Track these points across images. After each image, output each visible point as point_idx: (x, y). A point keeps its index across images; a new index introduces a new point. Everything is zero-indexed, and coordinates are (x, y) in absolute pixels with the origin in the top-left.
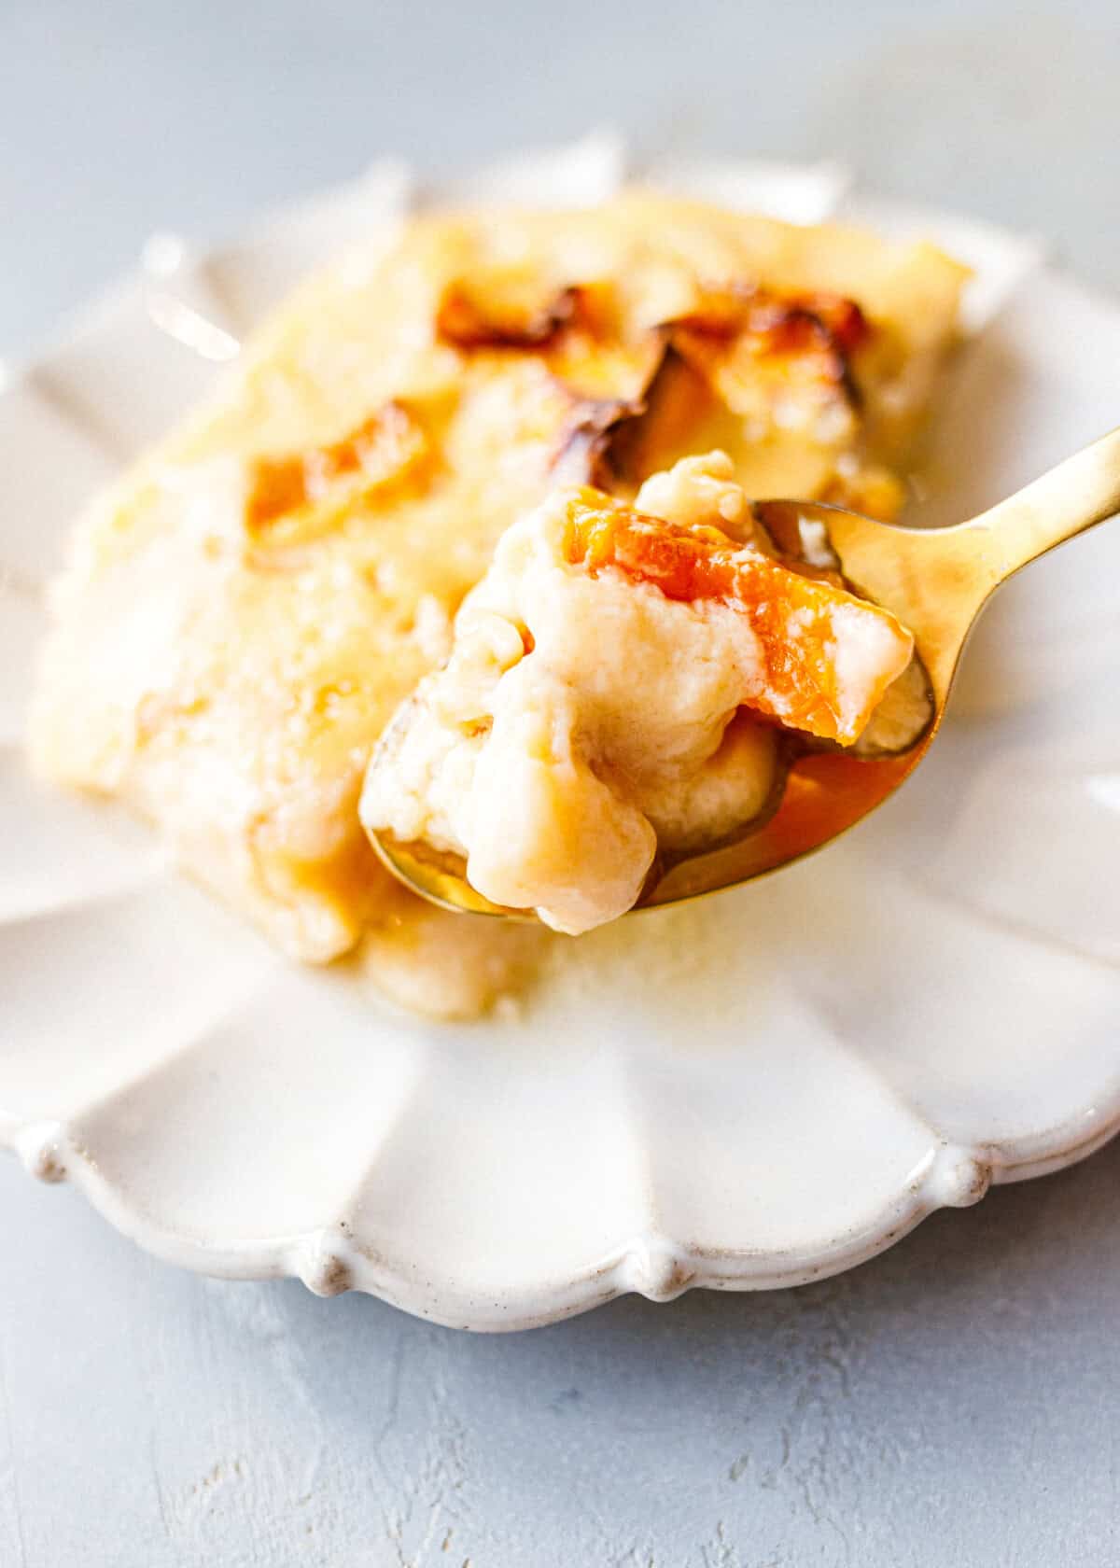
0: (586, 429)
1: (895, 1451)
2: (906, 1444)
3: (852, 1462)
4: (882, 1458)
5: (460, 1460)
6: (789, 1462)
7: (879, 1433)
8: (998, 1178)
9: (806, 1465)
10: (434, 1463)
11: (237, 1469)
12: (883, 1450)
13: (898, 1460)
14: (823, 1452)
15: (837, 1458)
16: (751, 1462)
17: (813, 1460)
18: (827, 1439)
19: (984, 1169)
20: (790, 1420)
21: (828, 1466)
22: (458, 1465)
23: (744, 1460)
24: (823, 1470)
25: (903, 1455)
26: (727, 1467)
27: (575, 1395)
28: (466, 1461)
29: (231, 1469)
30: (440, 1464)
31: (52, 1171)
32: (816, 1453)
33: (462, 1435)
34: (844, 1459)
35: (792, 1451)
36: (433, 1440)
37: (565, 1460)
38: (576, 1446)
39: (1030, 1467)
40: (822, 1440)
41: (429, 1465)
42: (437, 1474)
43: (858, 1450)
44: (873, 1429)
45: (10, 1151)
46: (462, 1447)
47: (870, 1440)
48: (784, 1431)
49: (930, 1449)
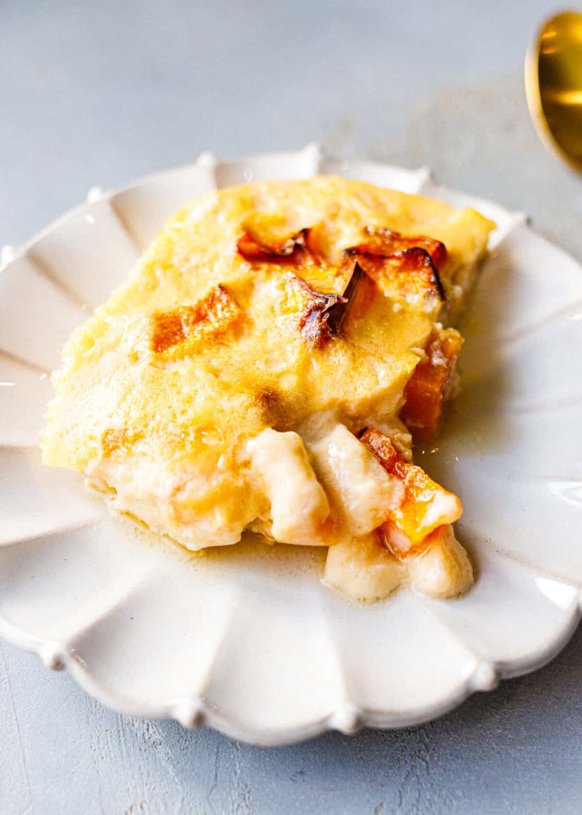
0: (318, 308)
1: (451, 801)
2: (457, 798)
3: (431, 805)
4: (445, 804)
5: (248, 804)
6: (402, 805)
7: (444, 793)
8: (505, 677)
9: (410, 807)
10: (236, 806)
11: (141, 807)
12: (445, 800)
13: (453, 805)
14: (418, 801)
15: (424, 804)
16: (384, 805)
17: (413, 805)
18: (420, 795)
19: (498, 673)
20: (402, 786)
21: (420, 808)
22: (247, 806)
23: (381, 805)
24: (418, 810)
25: (455, 803)
26: (374, 808)
27: (302, 773)
28: (251, 804)
29: (139, 807)
30: (239, 805)
31: (58, 665)
32: (414, 802)
33: (249, 792)
34: (427, 805)
35: (403, 800)
36: (235, 795)
37: (298, 804)
38: (302, 797)
39: (512, 809)
40: (417, 796)
41: (233, 805)
42: (237, 811)
43: (434, 800)
44: (440, 790)
45: (36, 654)
46: (249, 798)
47: (439, 796)
48: (400, 791)
49: (467, 800)
